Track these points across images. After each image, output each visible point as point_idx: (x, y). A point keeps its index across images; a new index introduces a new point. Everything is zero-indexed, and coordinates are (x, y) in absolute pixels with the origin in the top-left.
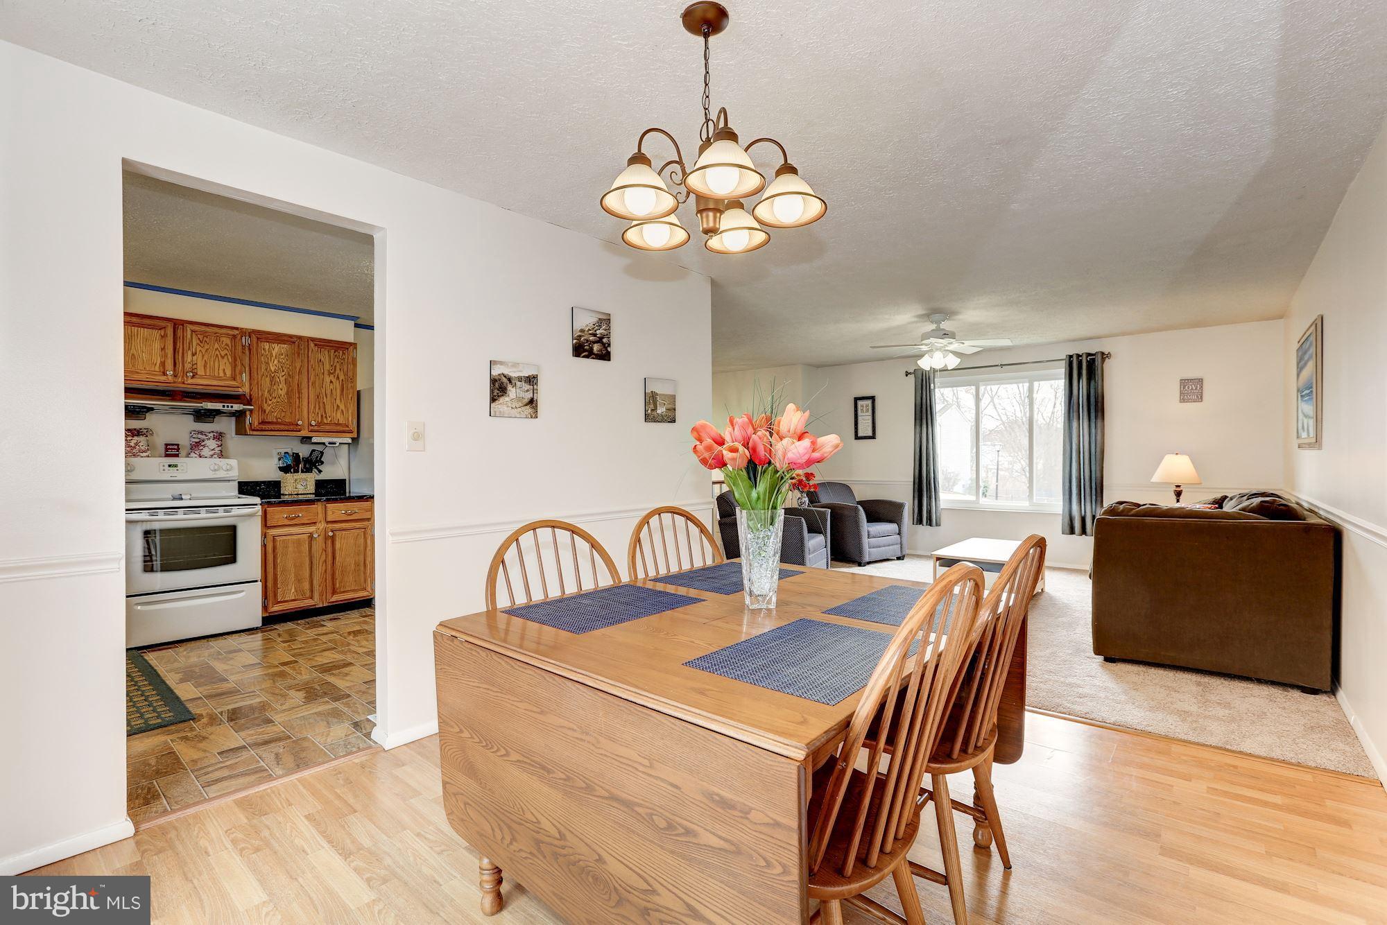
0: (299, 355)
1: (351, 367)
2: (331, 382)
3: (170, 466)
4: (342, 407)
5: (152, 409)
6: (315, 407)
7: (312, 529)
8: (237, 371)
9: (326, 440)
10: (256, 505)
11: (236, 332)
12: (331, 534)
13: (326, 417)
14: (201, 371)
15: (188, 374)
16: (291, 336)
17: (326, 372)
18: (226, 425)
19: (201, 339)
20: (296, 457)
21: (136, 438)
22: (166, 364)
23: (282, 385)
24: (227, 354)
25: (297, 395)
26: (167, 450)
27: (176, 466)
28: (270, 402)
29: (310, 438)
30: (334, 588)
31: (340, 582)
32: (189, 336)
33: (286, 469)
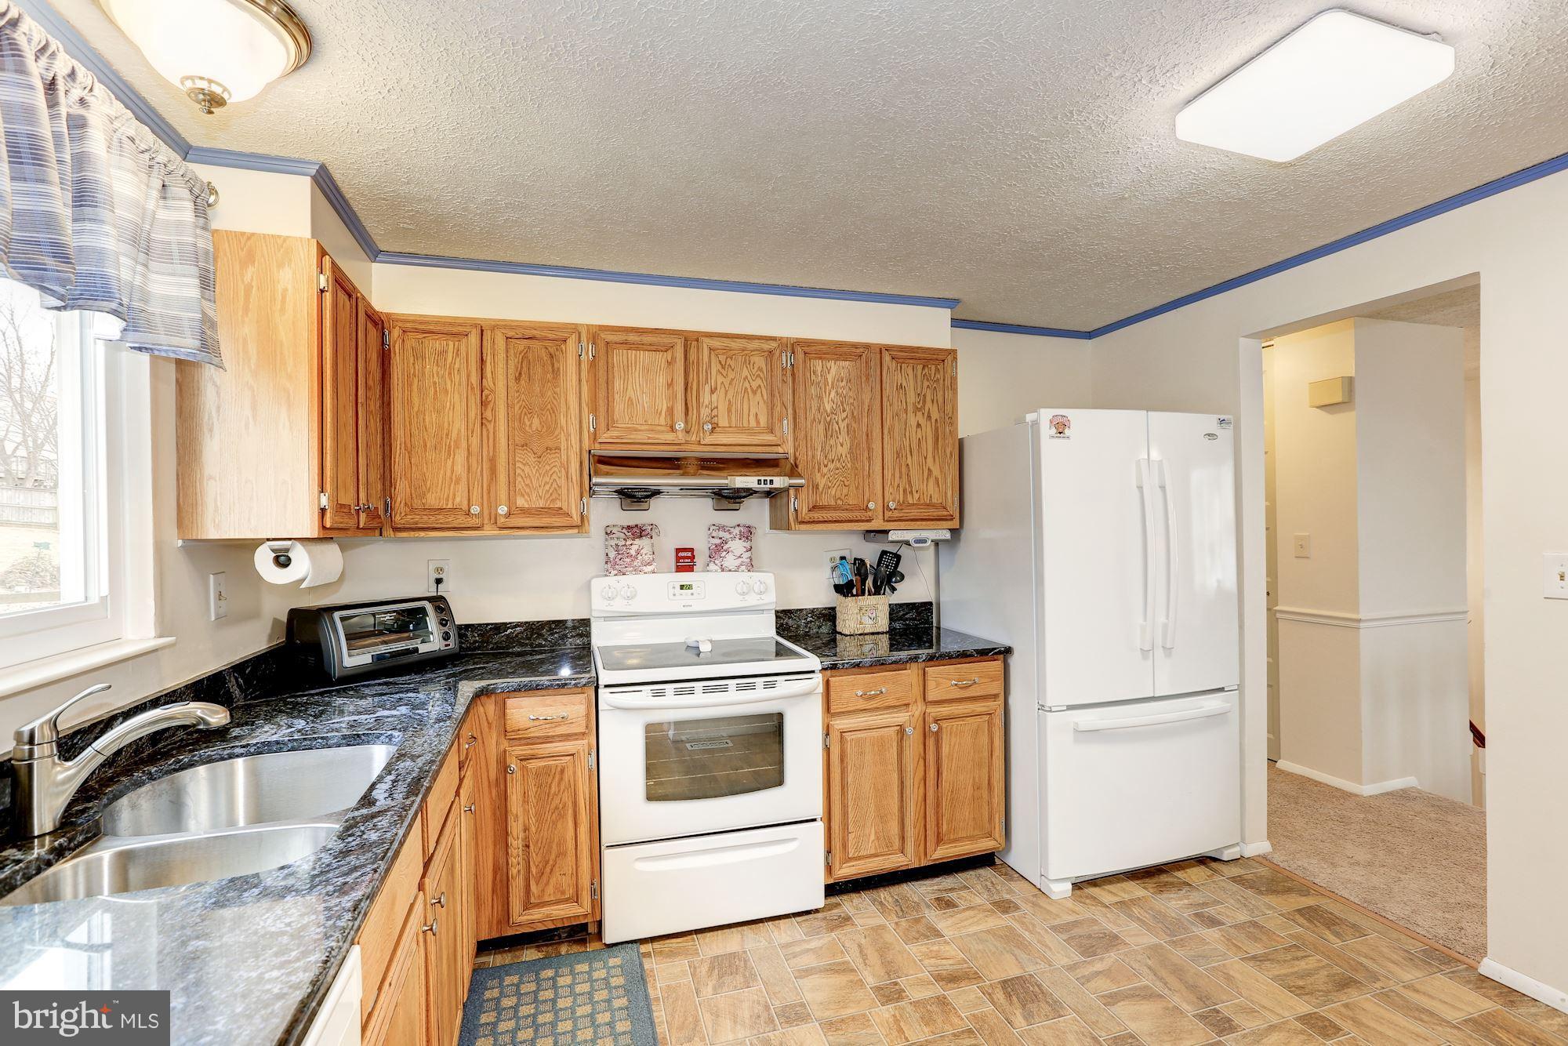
0: (867, 379)
1: (949, 394)
2: (919, 425)
3: (682, 587)
4: (936, 472)
5: (657, 493)
6: (893, 475)
7: (901, 717)
8: (776, 415)
9: (909, 536)
10: (813, 672)
11: (774, 344)
12: (934, 727)
13: (911, 492)
14: (723, 422)
15: (706, 427)
16: (855, 346)
17: (910, 408)
18: (756, 512)
19: (723, 363)
20: (859, 564)
21: (637, 541)
22: (675, 412)
23: (843, 437)
24: (760, 386)
25: (866, 454)
26: (678, 559)
27: (689, 587)
28: (825, 470)
29: (886, 532)
30: (939, 833)
31: (950, 821)
32: (706, 359)
33: (843, 590)
